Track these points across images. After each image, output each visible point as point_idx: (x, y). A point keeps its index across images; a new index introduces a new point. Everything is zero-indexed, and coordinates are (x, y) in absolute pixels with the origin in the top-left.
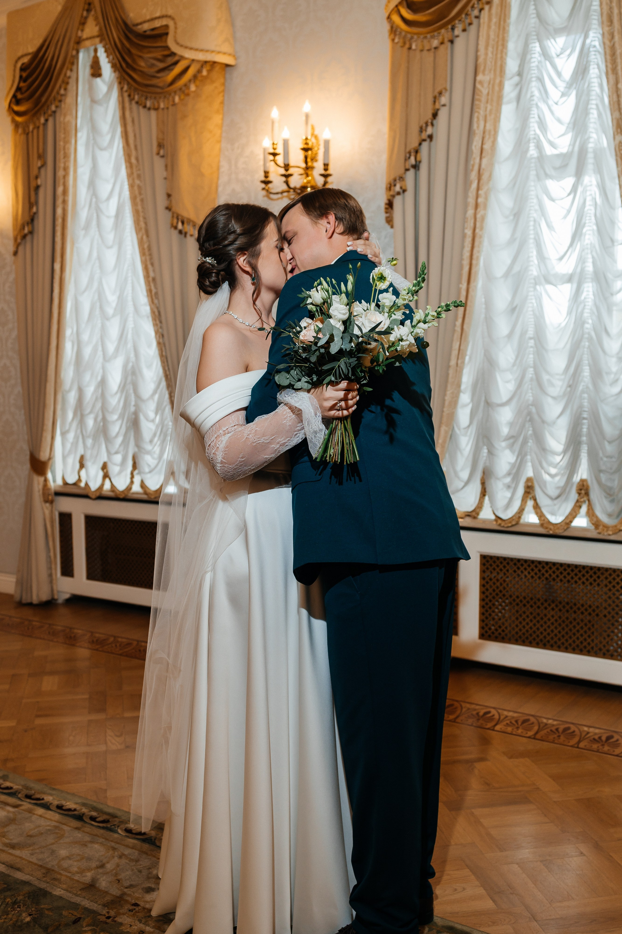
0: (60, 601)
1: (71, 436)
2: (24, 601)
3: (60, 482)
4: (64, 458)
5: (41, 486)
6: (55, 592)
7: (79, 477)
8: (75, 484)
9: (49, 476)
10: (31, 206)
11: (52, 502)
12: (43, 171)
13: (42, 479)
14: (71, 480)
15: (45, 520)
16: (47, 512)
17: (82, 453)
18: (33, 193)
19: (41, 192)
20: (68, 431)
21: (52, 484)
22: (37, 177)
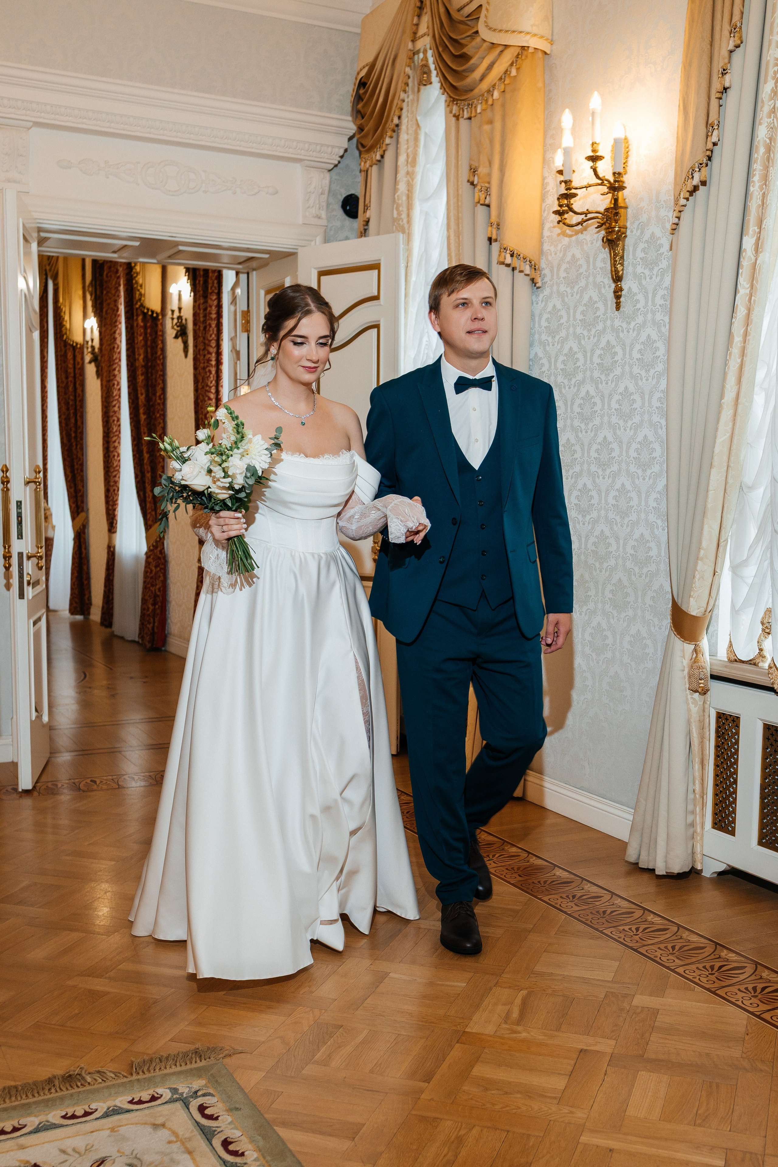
0: (708, 872)
1: (750, 572)
2: (641, 865)
3: (722, 655)
4: (735, 612)
5: (686, 662)
6: (698, 857)
7: (761, 650)
8: (752, 663)
9: (704, 643)
10: (710, 127)
11: (704, 692)
12: (737, 56)
13: (689, 648)
14: (745, 653)
15: (689, 723)
16: (695, 710)
17: (770, 605)
18: (714, 103)
19: (731, 97)
20: (745, 563)
21: (706, 659)
22: (724, 72)
